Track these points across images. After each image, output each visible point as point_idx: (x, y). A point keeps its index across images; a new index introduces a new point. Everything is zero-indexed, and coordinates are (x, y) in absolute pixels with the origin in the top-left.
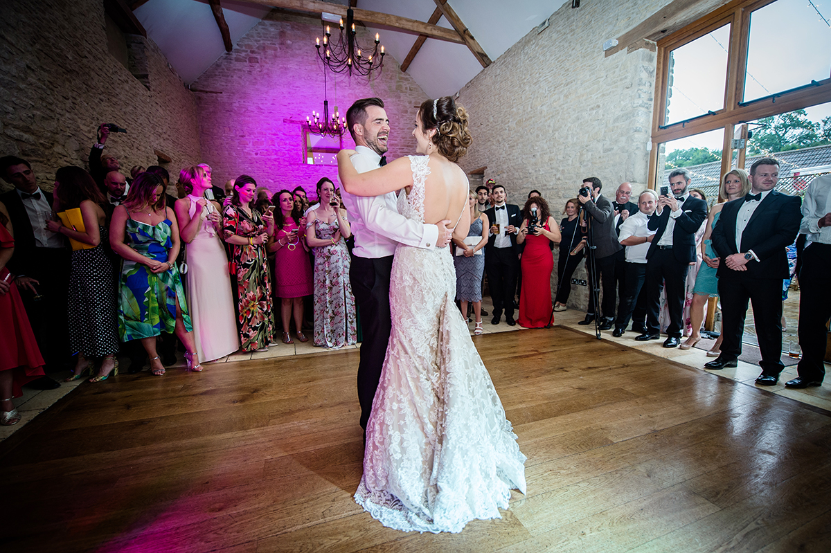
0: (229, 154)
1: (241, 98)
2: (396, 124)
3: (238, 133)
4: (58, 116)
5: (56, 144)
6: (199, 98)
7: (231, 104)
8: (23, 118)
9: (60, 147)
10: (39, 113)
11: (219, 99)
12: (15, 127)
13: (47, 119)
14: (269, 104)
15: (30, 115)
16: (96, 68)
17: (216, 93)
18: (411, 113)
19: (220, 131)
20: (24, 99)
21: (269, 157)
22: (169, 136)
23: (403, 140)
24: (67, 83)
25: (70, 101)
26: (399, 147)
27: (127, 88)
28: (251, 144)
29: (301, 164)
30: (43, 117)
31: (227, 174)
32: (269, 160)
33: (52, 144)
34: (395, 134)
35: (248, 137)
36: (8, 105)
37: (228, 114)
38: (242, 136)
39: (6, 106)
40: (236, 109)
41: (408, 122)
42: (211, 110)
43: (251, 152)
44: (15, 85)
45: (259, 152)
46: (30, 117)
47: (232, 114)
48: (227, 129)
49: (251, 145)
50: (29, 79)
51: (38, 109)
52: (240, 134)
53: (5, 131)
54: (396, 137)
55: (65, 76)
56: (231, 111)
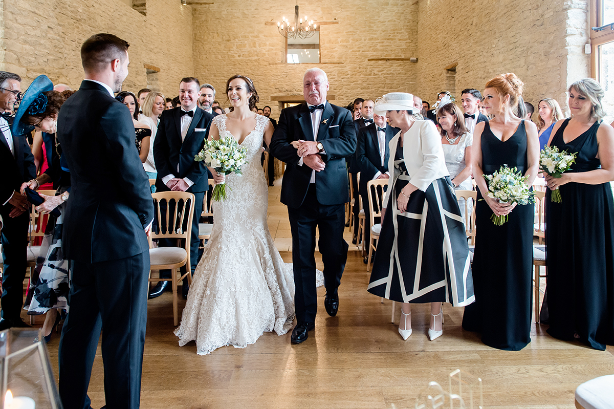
0: (216, 57)
1: (229, 6)
2: (376, 18)
3: (224, 37)
4: (65, 56)
5: (61, 76)
6: (195, 10)
7: (221, 12)
8: (40, 63)
9: (63, 78)
10: (52, 57)
11: (210, 9)
12: (34, 71)
13: (57, 60)
14: (253, 10)
15: (45, 60)
16: (101, 12)
17: (209, 4)
18: (392, 5)
19: (210, 37)
20: (43, 50)
21: (250, 58)
22: (161, 49)
23: (383, 34)
24: (76, 29)
25: (76, 42)
26: (379, 41)
27: (125, 20)
28: (235, 46)
29: (279, 63)
30: (55, 59)
31: (212, 75)
32: (251, 61)
33: (58, 77)
34: (375, 28)
35: (233, 41)
36: (32, 57)
37: (217, 22)
38: (228, 41)
39: (30, 58)
40: (224, 16)
41: (389, 14)
42: (203, 19)
43: (235, 55)
44: (38, 43)
45: (242, 54)
46: (45, 62)
47: (221, 21)
48: (215, 35)
49: (235, 48)
50: (48, 35)
51: (51, 55)
52: (227, 39)
53: (28, 75)
54: (376, 31)
55: (75, 24)
56: (220, 19)
